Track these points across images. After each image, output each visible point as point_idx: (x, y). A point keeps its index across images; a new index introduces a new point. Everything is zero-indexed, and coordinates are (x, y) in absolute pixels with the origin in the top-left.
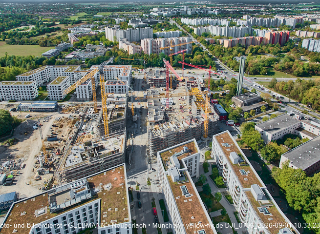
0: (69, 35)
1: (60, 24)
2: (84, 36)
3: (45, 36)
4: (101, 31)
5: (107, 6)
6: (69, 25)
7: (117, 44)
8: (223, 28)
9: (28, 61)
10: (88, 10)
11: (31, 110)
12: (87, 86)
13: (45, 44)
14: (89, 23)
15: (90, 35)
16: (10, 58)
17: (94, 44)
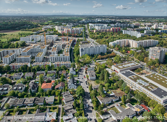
0: (42, 28)
1: (40, 25)
2: (48, 28)
3: (34, 29)
4: (54, 27)
5: (63, 18)
6: (43, 25)
7: (58, 31)
8: (99, 27)
9: (28, 34)
10: (53, 20)
11: (30, 43)
12: (44, 38)
13: (34, 31)
14: (51, 25)
15: (50, 28)
16: (23, 33)
17: (50, 31)
